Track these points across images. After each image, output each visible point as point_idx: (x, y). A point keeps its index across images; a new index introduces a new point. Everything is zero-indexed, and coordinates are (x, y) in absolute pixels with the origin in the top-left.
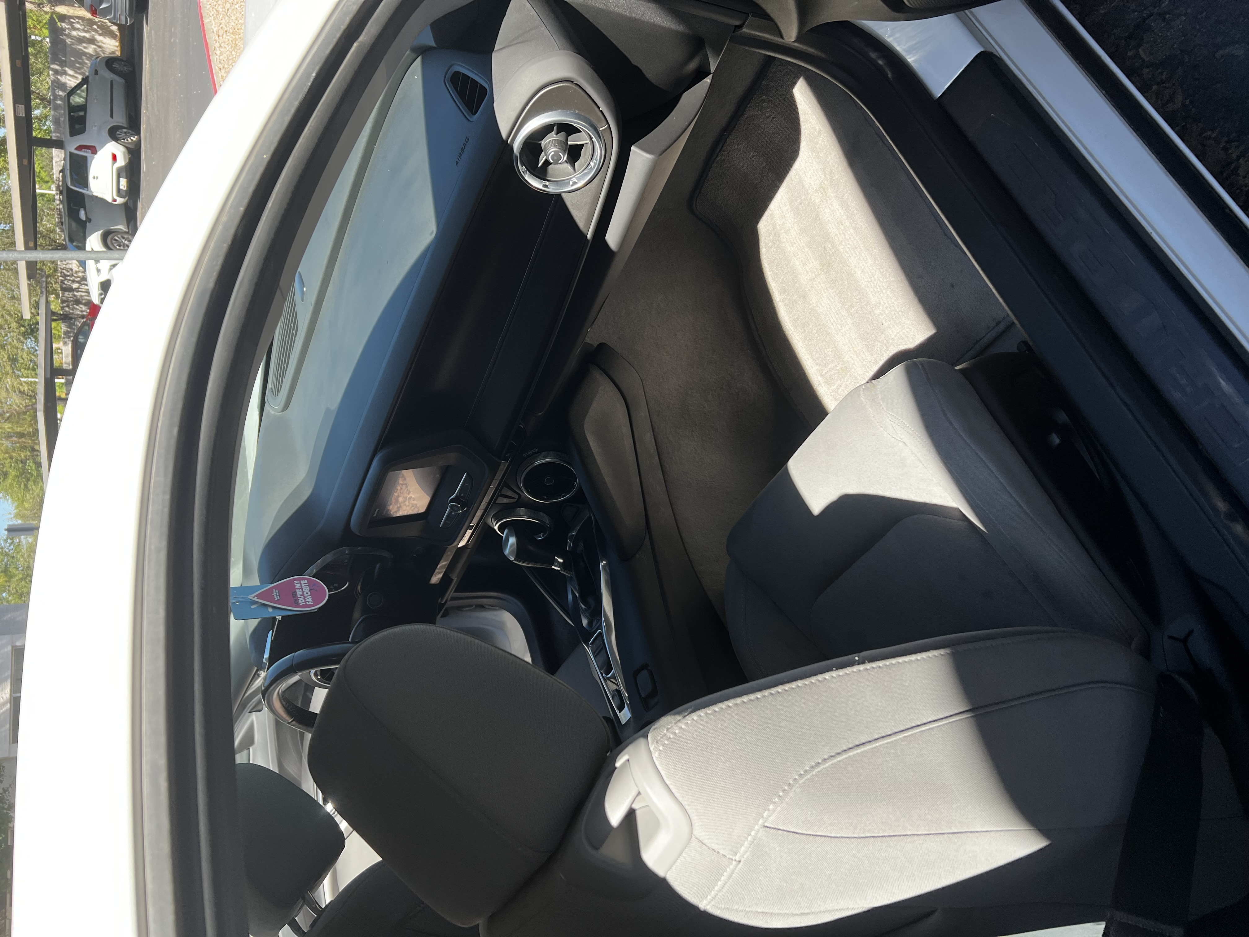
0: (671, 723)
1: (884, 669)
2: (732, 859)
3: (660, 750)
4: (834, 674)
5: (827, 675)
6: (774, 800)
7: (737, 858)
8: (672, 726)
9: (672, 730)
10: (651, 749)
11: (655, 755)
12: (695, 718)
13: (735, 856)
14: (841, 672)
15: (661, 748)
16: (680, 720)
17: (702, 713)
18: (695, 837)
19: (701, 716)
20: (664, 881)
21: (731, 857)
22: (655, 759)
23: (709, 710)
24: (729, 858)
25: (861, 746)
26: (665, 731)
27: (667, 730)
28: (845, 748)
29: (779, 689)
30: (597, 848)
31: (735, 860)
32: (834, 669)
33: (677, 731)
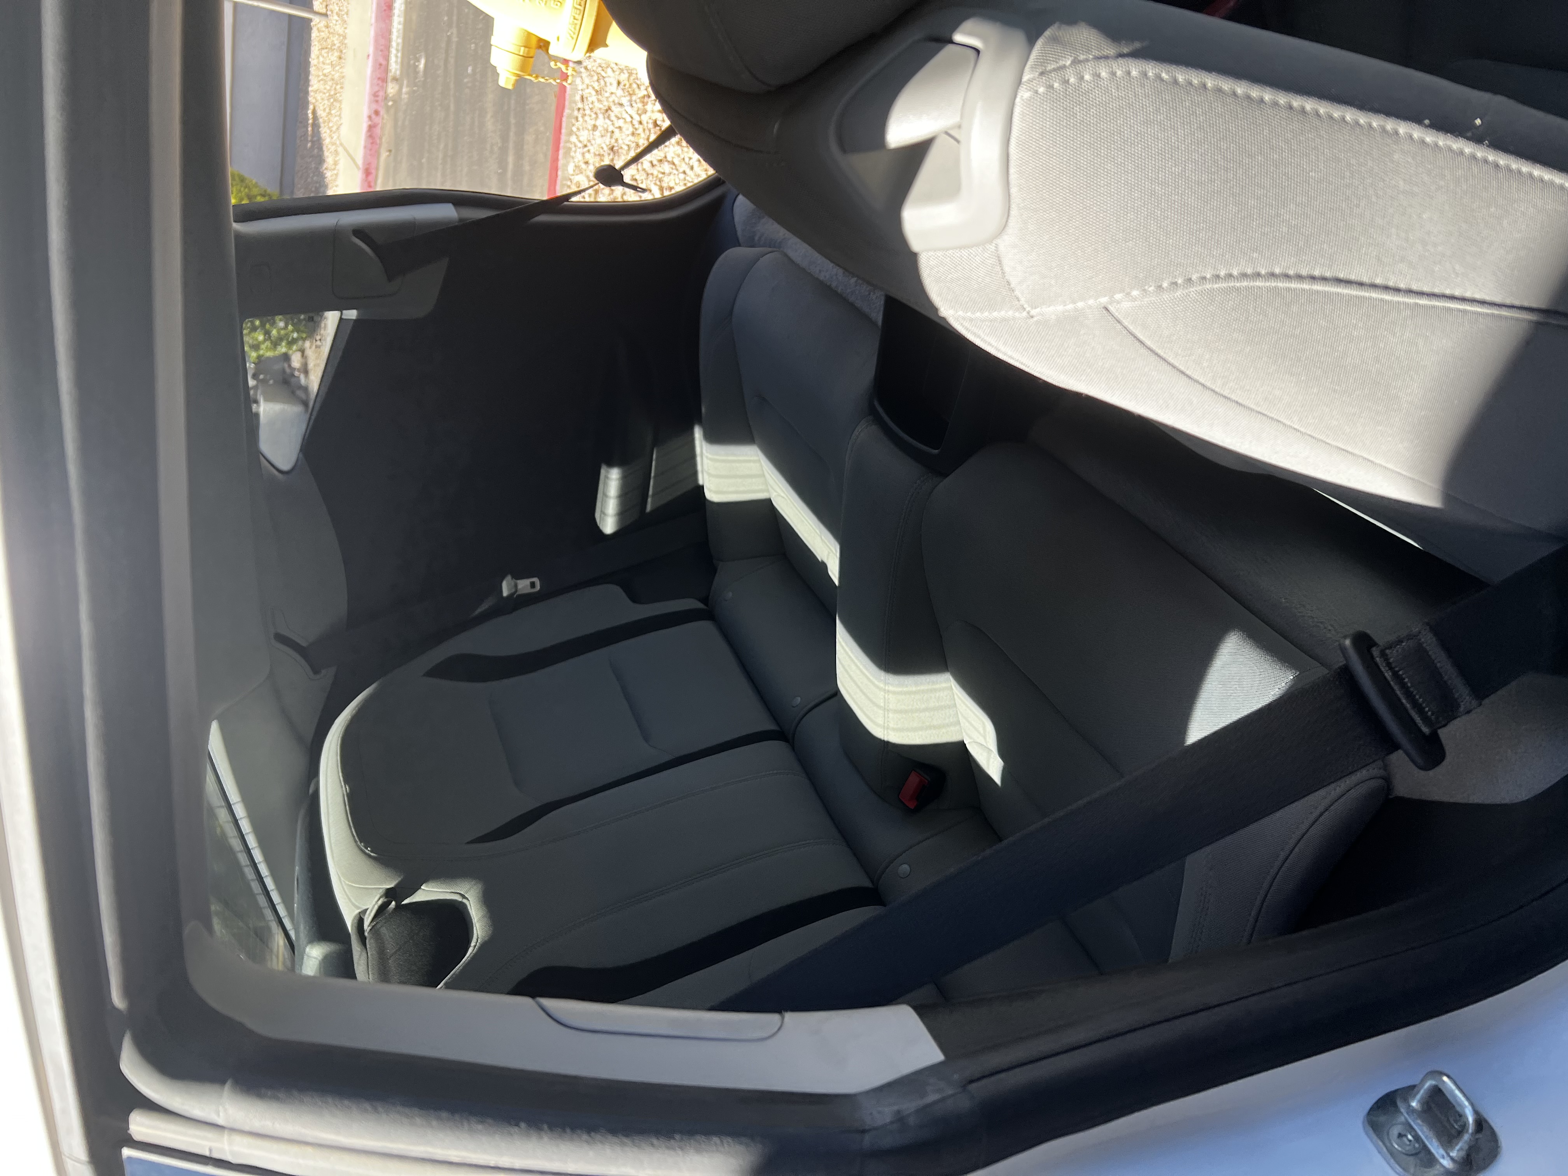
0: (1089, 51)
1: (1500, 175)
2: (1024, 309)
3: (1036, 92)
4: (1417, 132)
5: (1403, 128)
6: (1146, 287)
7: (1033, 312)
8: (1087, 60)
9: (1080, 67)
10: (1025, 78)
11: (1024, 94)
12: (1134, 73)
13: (1032, 308)
14: (1430, 137)
15: (1041, 90)
16: (1106, 57)
17: (1152, 69)
18: (997, 246)
19: (1146, 75)
20: (913, 257)
21: (1026, 306)
22: (1018, 100)
23: (1168, 73)
24: (1022, 306)
25: (1342, 285)
26: (1068, 63)
27: (1076, 62)
28: (1317, 273)
29: (1310, 104)
30: (844, 150)
31: (1028, 313)
32: (1427, 122)
33: (1087, 77)
